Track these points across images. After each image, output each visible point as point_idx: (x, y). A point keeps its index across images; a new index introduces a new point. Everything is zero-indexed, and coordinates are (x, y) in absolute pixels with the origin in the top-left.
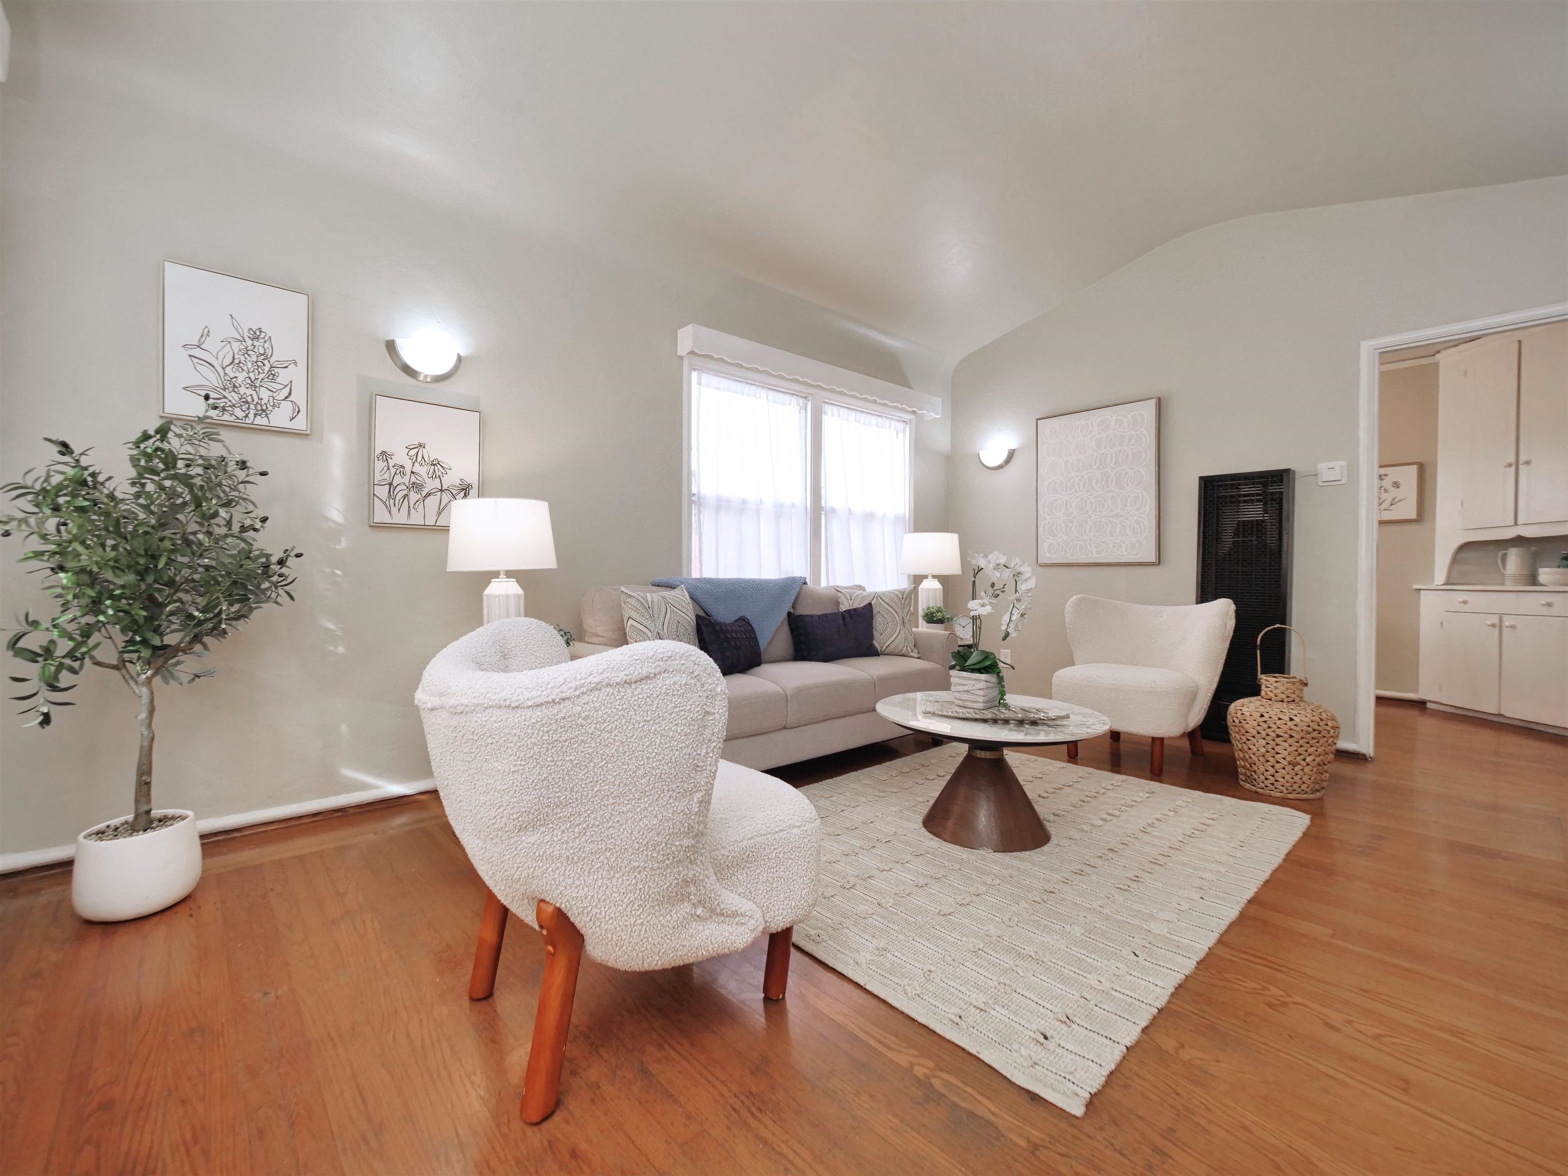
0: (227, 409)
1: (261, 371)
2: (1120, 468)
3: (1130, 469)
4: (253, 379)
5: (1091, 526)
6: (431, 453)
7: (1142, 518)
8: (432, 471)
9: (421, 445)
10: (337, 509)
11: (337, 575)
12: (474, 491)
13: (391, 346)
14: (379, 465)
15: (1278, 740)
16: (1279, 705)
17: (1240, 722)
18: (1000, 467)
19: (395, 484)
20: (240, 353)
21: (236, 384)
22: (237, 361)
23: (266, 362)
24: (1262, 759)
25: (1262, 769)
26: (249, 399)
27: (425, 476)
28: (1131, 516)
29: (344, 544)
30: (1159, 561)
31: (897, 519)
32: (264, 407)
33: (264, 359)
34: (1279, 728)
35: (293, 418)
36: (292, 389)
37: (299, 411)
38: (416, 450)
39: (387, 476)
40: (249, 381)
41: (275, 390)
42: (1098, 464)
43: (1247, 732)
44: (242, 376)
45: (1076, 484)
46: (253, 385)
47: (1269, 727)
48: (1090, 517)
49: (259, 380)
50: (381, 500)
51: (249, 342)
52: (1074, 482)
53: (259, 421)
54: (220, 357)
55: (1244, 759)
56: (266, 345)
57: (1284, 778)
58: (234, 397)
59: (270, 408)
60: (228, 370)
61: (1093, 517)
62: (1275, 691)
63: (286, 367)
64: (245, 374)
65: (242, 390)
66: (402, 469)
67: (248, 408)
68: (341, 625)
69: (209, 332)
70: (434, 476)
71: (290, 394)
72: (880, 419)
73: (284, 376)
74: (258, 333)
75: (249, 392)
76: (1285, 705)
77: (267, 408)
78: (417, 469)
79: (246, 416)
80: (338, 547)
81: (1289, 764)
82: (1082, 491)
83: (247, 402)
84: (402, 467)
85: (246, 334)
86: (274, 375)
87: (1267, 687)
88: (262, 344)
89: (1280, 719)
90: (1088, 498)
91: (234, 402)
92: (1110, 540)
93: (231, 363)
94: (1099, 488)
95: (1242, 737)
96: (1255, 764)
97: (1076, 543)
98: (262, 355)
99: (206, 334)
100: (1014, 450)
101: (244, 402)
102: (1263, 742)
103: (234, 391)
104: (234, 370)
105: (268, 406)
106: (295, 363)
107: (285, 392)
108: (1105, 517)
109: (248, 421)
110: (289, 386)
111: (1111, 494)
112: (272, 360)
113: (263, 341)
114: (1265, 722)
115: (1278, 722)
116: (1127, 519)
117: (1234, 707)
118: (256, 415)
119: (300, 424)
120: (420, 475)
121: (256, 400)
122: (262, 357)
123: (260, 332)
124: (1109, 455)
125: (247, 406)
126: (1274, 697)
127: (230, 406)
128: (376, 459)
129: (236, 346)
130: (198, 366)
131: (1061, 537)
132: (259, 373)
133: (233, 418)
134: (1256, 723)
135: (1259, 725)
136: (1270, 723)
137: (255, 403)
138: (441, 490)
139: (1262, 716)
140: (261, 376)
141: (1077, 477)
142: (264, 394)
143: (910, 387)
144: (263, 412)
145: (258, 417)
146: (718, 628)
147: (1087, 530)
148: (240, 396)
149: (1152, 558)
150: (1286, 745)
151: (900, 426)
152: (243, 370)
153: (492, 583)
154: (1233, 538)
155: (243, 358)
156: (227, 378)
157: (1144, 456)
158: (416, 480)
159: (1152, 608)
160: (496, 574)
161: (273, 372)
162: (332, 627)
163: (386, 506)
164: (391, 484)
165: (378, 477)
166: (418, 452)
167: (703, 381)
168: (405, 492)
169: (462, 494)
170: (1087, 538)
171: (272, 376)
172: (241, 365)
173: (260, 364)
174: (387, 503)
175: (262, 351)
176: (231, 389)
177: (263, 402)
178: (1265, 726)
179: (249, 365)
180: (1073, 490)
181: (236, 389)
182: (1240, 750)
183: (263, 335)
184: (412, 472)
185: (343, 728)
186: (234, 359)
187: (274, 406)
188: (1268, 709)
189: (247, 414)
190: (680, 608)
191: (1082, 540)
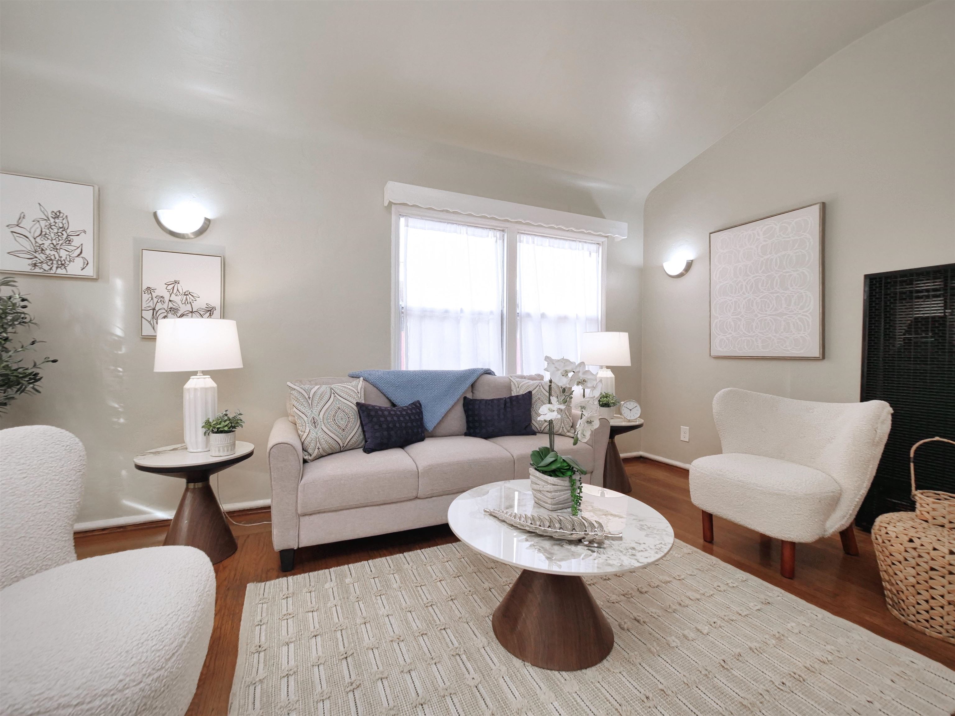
0: (38, 265)
1: (61, 239)
2: (784, 271)
3: (794, 271)
4: (55, 244)
5: (757, 324)
6: (183, 287)
7: (806, 316)
8: (184, 299)
9: (176, 282)
10: (119, 328)
11: (119, 371)
12: (217, 313)
13: (155, 215)
14: (146, 297)
15: (932, 573)
16: (935, 530)
17: (884, 542)
18: (681, 275)
19: (157, 309)
20: (46, 228)
21: (44, 248)
22: (44, 233)
23: (64, 232)
24: (911, 589)
25: (912, 600)
26: (53, 258)
27: (180, 303)
28: (795, 314)
29: (123, 350)
30: (823, 356)
31: (589, 320)
32: (63, 262)
33: (62, 231)
34: (933, 559)
35: (84, 268)
36: (83, 249)
37: (87, 264)
38: (173, 285)
39: (151, 304)
40: (52, 246)
41: (70, 251)
42: (764, 268)
43: (891, 555)
44: (47, 243)
45: (744, 287)
46: (55, 248)
47: (920, 556)
48: (756, 316)
49: (60, 245)
50: (147, 320)
51: (52, 220)
52: (742, 285)
53: (59, 271)
54: (32, 231)
55: (889, 582)
56: (64, 221)
57: (942, 618)
58: (42, 257)
59: (67, 263)
60: (38, 240)
61: (760, 315)
62: (933, 513)
63: (78, 235)
64: (49, 242)
65: (48, 252)
66: (162, 299)
67: (52, 264)
68: (122, 405)
69: (24, 216)
70: (186, 302)
71: (81, 253)
72: (573, 243)
73: (76, 241)
74: (58, 214)
75: (53, 253)
76: (945, 532)
77: (65, 263)
78: (173, 298)
79: (51, 269)
80: (120, 352)
81: (950, 604)
82: (749, 293)
83: (51, 260)
84: (162, 297)
85: (50, 215)
86: (70, 241)
87: (922, 506)
88: (61, 221)
89: (935, 549)
90: (755, 299)
91: (43, 260)
92: (775, 336)
93: (40, 235)
94: (765, 289)
95: (886, 558)
96: (903, 592)
97: (744, 338)
98: (61, 228)
99: (22, 217)
100: (692, 261)
101: (49, 260)
102: (913, 572)
103: (42, 253)
104: (42, 239)
105: (66, 261)
106: (85, 232)
107: (78, 251)
108: (770, 315)
109: (52, 272)
110: (81, 247)
111: (775, 295)
112: (68, 231)
113: (62, 219)
114: (915, 549)
115: (933, 553)
116: (791, 317)
117: (881, 520)
118: (57, 268)
119: (90, 271)
120: (176, 303)
121: (57, 257)
122: (61, 230)
123: (60, 213)
124: (774, 260)
125: (51, 262)
126: (930, 520)
127: (40, 263)
128: (143, 292)
129: (43, 223)
130: (17, 238)
131: (731, 333)
132: (59, 240)
133: (41, 271)
134: (902, 548)
135: (906, 551)
136: (921, 551)
137: (57, 260)
138: (192, 312)
139: (911, 541)
140: (61, 242)
141: (744, 280)
142: (63, 253)
143: (604, 218)
144: (63, 265)
145: (59, 269)
146: (373, 413)
147: (754, 327)
148: (46, 256)
149: (816, 352)
150: (944, 581)
151: (594, 247)
152: (48, 239)
153: (191, 380)
154: (904, 335)
155: (48, 231)
156: (37, 245)
157: (807, 259)
158: (172, 306)
159: (804, 403)
160: (195, 373)
161: (69, 239)
162: (116, 406)
163: (151, 324)
164: (154, 309)
165: (144, 305)
166: (174, 287)
167: (410, 224)
168: (165, 314)
169: (208, 314)
170: (754, 334)
171: (69, 241)
172: (47, 236)
173: (60, 234)
174: (152, 322)
175: (61, 226)
176: (40, 252)
177: (62, 259)
178: (915, 554)
179: (52, 235)
180: (741, 293)
181: (43, 252)
182: (885, 571)
183: (61, 215)
184: (170, 301)
185: (124, 473)
186: (42, 232)
187: (70, 261)
188: (922, 535)
189: (51, 267)
190: (346, 397)
191: (749, 336)
